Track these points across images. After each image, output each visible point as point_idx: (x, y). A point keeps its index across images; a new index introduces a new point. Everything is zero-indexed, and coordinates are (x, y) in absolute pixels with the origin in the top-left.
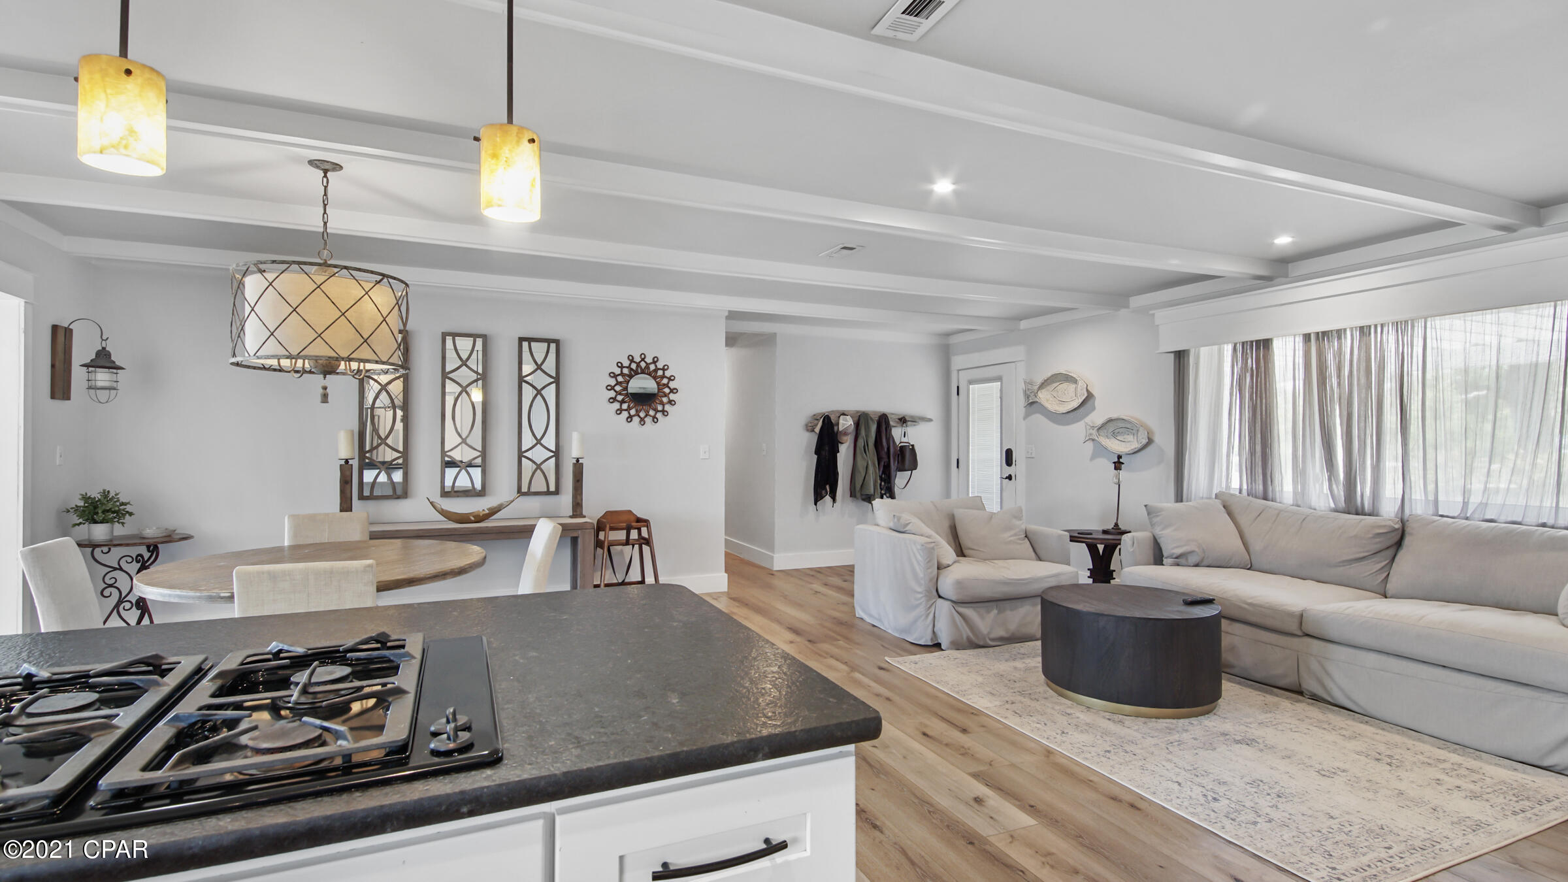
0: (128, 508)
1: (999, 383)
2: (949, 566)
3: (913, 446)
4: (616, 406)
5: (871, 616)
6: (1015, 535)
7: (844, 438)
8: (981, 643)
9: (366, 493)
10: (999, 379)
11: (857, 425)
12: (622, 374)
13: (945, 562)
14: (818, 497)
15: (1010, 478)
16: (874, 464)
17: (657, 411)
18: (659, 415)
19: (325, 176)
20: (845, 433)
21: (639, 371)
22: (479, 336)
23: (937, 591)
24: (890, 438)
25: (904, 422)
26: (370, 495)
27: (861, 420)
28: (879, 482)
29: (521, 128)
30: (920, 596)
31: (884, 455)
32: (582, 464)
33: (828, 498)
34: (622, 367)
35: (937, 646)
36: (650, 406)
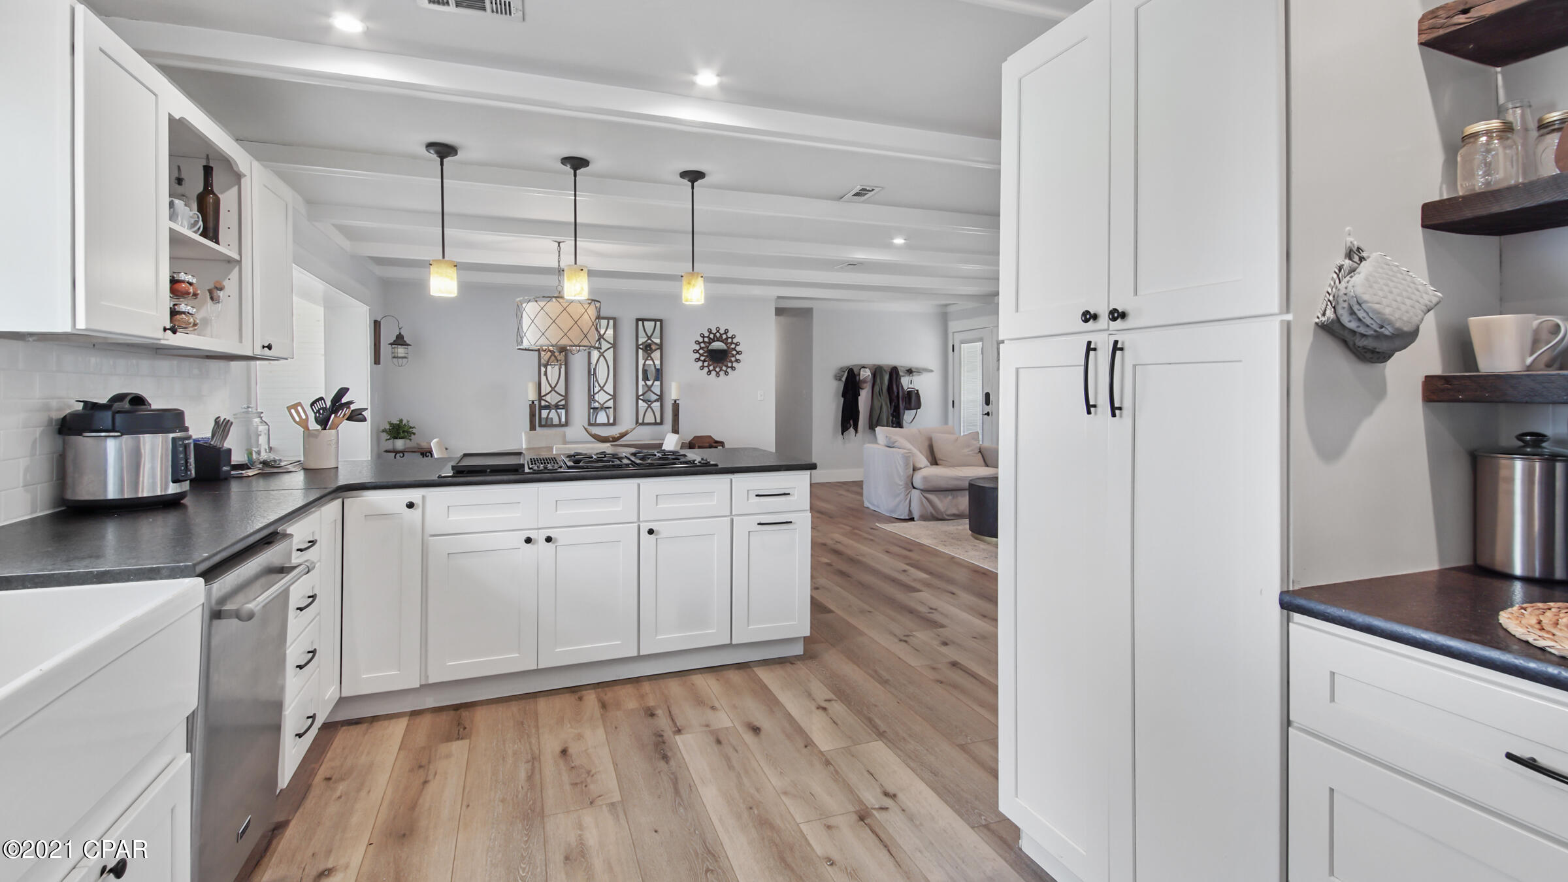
0: (414, 430)
1: (981, 343)
2: (921, 468)
3: (917, 390)
4: (700, 363)
5: (873, 505)
6: (972, 450)
7: (865, 385)
8: (940, 517)
9: (543, 423)
10: (981, 340)
11: (874, 375)
12: (704, 342)
13: (919, 465)
14: (844, 429)
15: (988, 414)
16: (886, 404)
17: (727, 367)
18: (729, 370)
19: (559, 246)
20: (865, 381)
21: (715, 339)
22: (611, 318)
23: (912, 484)
24: (899, 384)
25: (910, 373)
26: (547, 424)
27: (877, 371)
28: (891, 418)
29: (698, 273)
30: (901, 487)
31: (894, 397)
32: (678, 404)
33: (852, 430)
34: (704, 337)
35: (912, 519)
36: (723, 363)
